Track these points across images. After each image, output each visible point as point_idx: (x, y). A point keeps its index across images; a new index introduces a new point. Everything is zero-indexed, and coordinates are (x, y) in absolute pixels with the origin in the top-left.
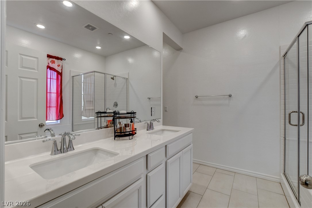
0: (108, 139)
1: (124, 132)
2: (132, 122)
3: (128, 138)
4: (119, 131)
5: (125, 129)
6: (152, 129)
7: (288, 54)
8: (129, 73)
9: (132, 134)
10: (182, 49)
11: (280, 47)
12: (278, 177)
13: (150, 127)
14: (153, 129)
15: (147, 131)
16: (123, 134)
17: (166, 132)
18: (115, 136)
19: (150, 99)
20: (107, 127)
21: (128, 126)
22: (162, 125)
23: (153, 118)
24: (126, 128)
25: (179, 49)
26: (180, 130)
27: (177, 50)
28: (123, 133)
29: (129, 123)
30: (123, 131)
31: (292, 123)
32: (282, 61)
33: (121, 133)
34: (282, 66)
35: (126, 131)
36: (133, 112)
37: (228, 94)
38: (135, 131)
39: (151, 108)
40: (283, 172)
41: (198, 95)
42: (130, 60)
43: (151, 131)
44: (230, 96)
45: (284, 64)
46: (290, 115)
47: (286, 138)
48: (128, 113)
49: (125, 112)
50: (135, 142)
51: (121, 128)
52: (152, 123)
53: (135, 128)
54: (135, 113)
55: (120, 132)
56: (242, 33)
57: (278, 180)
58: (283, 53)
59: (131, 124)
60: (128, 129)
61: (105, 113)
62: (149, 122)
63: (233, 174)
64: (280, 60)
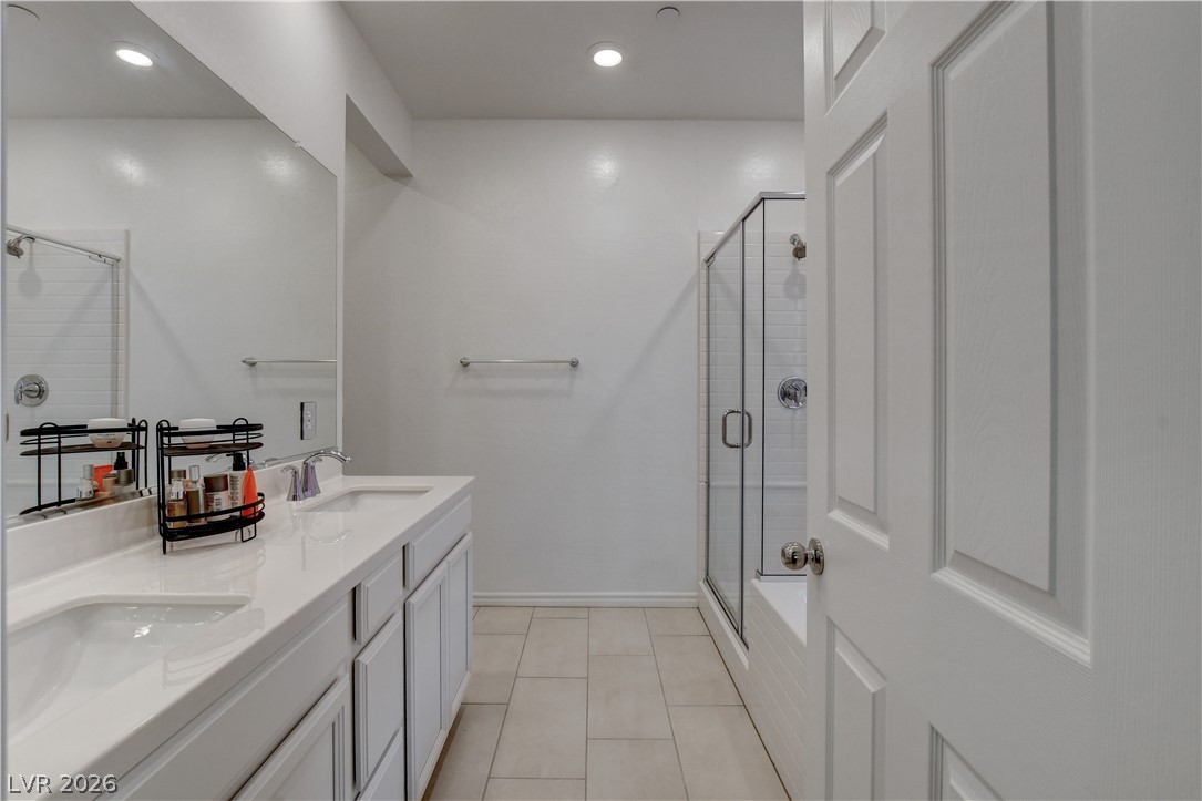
0: (119, 554)
1: (205, 516)
2: (243, 468)
3: (231, 536)
4: (179, 512)
5: (208, 501)
6: (313, 495)
7: (717, 257)
8: (127, 233)
9: (246, 518)
10: (409, 175)
11: (699, 234)
12: (694, 594)
13: (304, 484)
14: (316, 491)
15: (294, 503)
16: (203, 522)
17: (367, 501)
18: (168, 536)
19: (253, 364)
20: (93, 501)
21: (221, 484)
22: (341, 476)
23: (308, 446)
24: (215, 497)
25: (400, 175)
26: (432, 488)
27: (386, 175)
28: (203, 520)
29: (230, 472)
30: (202, 512)
31: (729, 441)
32: (704, 272)
33: (189, 518)
34: (703, 286)
35: (215, 508)
36: (244, 423)
37: (569, 359)
38: (260, 506)
39: (302, 405)
40: (703, 576)
41: (470, 358)
42: (130, 169)
43: (310, 501)
44: (574, 364)
45: (708, 283)
46: (724, 419)
47: (712, 484)
48: (222, 429)
49: (211, 424)
50: (261, 551)
51: (189, 497)
52: (313, 467)
53: (258, 491)
54: (259, 427)
55: (184, 514)
56: (605, 167)
57: (693, 600)
58: (705, 254)
59: (240, 474)
60: (223, 500)
61: (81, 430)
62: (298, 464)
63: (584, 614)
64: (699, 270)
